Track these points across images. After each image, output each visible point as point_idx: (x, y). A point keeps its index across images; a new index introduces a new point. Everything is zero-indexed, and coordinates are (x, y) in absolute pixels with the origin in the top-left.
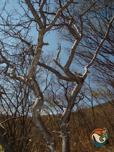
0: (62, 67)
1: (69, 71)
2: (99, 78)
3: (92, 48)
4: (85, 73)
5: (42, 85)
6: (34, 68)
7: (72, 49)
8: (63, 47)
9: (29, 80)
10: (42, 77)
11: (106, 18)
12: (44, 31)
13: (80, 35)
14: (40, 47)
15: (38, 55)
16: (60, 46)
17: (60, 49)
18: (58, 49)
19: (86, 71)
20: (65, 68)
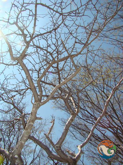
0: (54, 144)
1: (61, 149)
2: (95, 154)
3: (88, 121)
4: (78, 154)
5: (28, 156)
6: (22, 144)
7: (66, 125)
8: (57, 117)
9: (14, 158)
10: (30, 147)
11: (103, 92)
12: (38, 105)
13: (76, 110)
14: (32, 121)
15: (29, 130)
16: (54, 119)
17: (54, 123)
18: (51, 122)
19: (80, 151)
20: (56, 146)
